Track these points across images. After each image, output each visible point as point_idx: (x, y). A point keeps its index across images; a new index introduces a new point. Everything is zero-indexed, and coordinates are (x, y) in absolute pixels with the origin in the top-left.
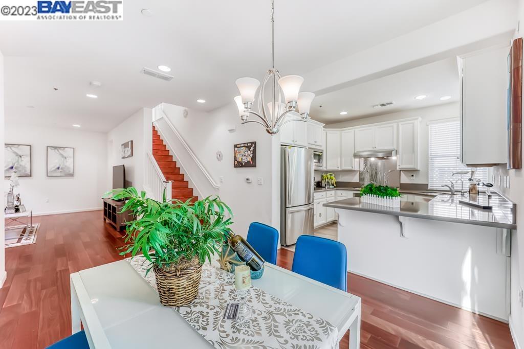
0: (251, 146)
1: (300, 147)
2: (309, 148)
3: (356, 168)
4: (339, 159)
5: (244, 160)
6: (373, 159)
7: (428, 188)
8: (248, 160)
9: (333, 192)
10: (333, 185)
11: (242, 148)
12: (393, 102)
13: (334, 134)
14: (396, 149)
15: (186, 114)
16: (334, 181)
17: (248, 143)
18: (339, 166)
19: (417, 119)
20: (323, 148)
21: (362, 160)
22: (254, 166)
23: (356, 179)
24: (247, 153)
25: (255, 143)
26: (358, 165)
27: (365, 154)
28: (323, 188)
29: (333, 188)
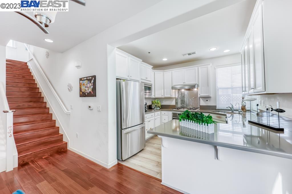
0: (92, 79)
1: (135, 81)
2: (141, 82)
3: (174, 96)
4: (163, 90)
5: (87, 91)
6: (183, 90)
7: (216, 108)
8: (90, 91)
9: (159, 112)
10: (159, 107)
11: (85, 81)
12: (196, 52)
13: (159, 73)
14: (198, 84)
15: (48, 55)
16: (159, 105)
17: (89, 77)
18: (163, 95)
19: (209, 65)
20: (152, 83)
21: (177, 91)
22: (95, 95)
23: (173, 103)
24: (88, 85)
25: (95, 77)
26: (174, 94)
27: (178, 87)
28: (153, 110)
29: (159, 109)
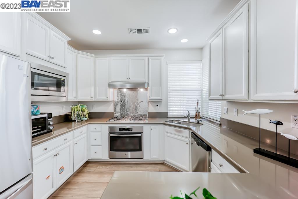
3: (111, 99)
4: (93, 89)
7: (167, 115)
9: (84, 128)
12: (150, 30)
14: (147, 81)
16: (85, 113)
18: (93, 96)
19: (162, 56)
23: (109, 109)
26: (112, 95)
27: (118, 84)
28: (73, 123)
29: (86, 121)
